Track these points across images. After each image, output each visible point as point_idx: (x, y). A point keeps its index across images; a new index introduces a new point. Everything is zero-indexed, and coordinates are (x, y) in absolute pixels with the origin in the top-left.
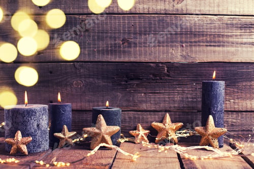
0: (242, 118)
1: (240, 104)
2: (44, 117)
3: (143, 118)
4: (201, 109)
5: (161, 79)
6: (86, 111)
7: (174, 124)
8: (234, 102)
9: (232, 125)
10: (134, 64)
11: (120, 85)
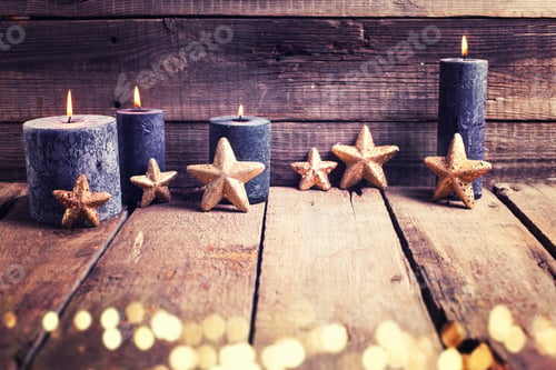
0: (520, 134)
1: (517, 106)
2: (110, 145)
3: (313, 136)
4: (436, 116)
5: (352, 53)
6: (192, 123)
7: (379, 148)
8: (504, 102)
9: (499, 149)
10: (295, 21)
11: (265, 66)
